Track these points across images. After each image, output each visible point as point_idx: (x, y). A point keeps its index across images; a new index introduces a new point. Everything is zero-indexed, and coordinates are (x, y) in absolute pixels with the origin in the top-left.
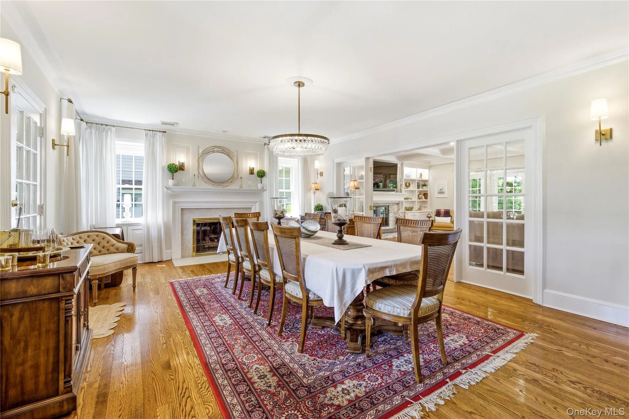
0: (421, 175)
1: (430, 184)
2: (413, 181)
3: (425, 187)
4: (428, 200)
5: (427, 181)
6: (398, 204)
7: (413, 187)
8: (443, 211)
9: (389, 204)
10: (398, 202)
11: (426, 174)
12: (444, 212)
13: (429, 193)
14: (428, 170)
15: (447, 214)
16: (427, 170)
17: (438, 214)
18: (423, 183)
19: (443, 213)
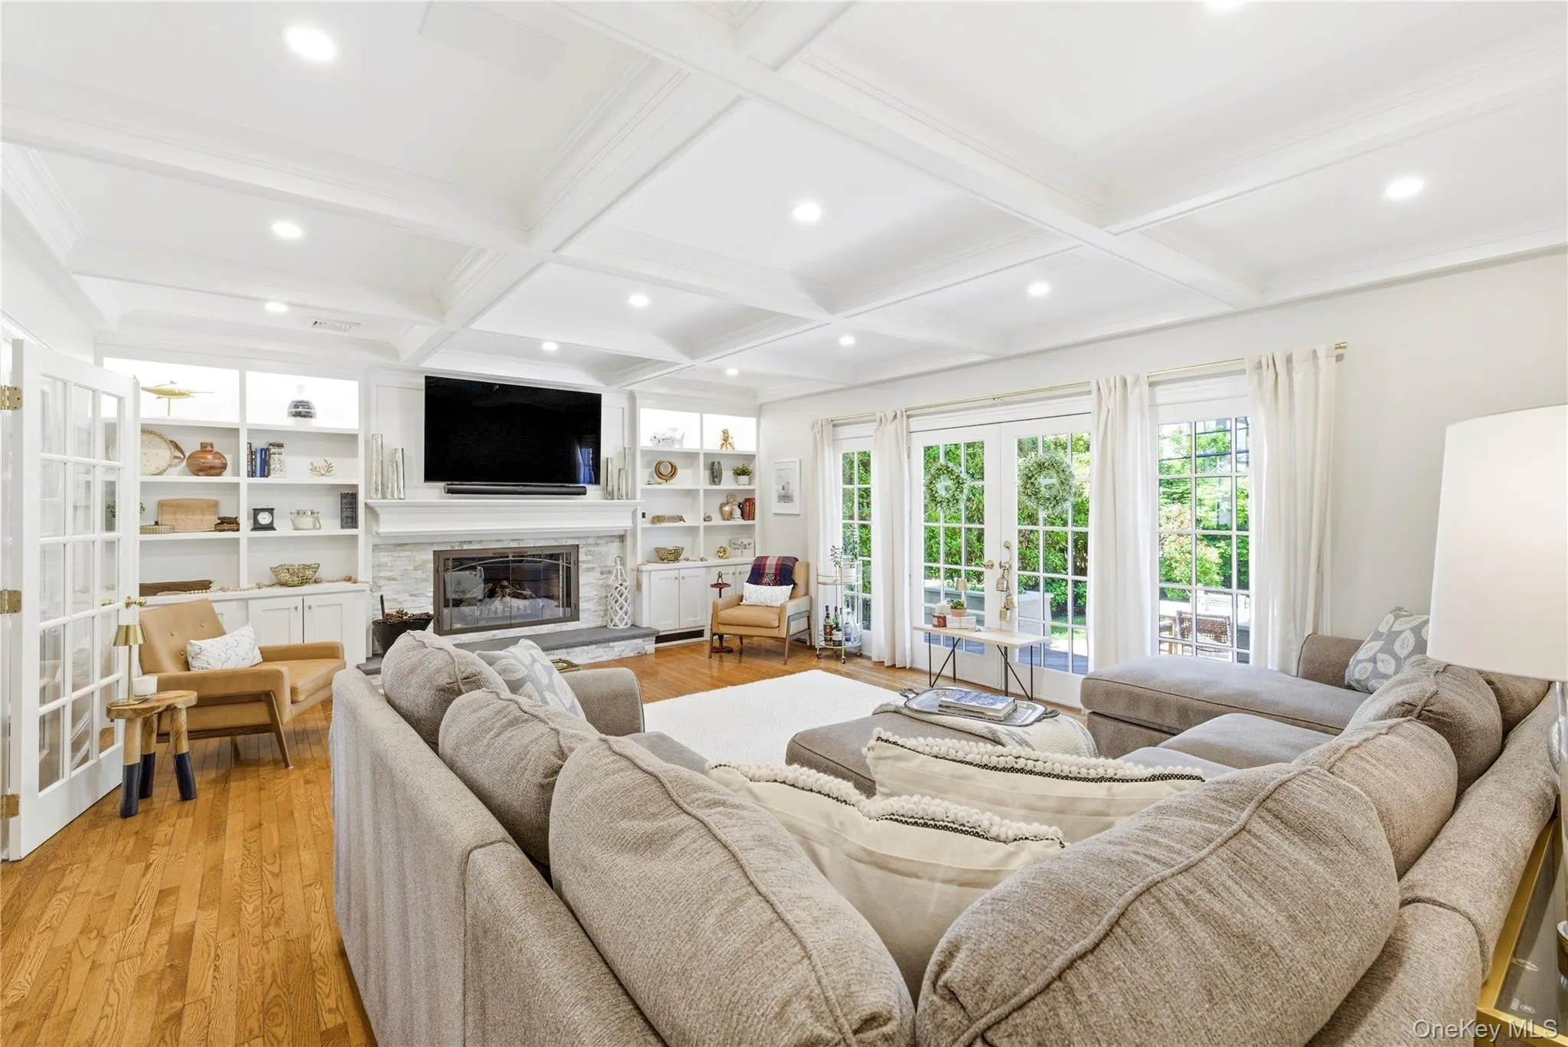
0: (726, 438)
1: (760, 467)
2: (691, 456)
3: (744, 479)
4: (757, 522)
5: (751, 457)
6: (622, 538)
7: (691, 478)
8: (774, 562)
9: (579, 538)
10: (622, 533)
11: (745, 435)
12: (777, 564)
13: (757, 497)
14: (753, 420)
15: (785, 574)
16: (752, 422)
17: (757, 575)
18: (740, 465)
19: (773, 571)
